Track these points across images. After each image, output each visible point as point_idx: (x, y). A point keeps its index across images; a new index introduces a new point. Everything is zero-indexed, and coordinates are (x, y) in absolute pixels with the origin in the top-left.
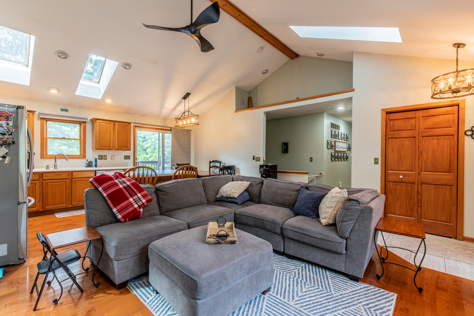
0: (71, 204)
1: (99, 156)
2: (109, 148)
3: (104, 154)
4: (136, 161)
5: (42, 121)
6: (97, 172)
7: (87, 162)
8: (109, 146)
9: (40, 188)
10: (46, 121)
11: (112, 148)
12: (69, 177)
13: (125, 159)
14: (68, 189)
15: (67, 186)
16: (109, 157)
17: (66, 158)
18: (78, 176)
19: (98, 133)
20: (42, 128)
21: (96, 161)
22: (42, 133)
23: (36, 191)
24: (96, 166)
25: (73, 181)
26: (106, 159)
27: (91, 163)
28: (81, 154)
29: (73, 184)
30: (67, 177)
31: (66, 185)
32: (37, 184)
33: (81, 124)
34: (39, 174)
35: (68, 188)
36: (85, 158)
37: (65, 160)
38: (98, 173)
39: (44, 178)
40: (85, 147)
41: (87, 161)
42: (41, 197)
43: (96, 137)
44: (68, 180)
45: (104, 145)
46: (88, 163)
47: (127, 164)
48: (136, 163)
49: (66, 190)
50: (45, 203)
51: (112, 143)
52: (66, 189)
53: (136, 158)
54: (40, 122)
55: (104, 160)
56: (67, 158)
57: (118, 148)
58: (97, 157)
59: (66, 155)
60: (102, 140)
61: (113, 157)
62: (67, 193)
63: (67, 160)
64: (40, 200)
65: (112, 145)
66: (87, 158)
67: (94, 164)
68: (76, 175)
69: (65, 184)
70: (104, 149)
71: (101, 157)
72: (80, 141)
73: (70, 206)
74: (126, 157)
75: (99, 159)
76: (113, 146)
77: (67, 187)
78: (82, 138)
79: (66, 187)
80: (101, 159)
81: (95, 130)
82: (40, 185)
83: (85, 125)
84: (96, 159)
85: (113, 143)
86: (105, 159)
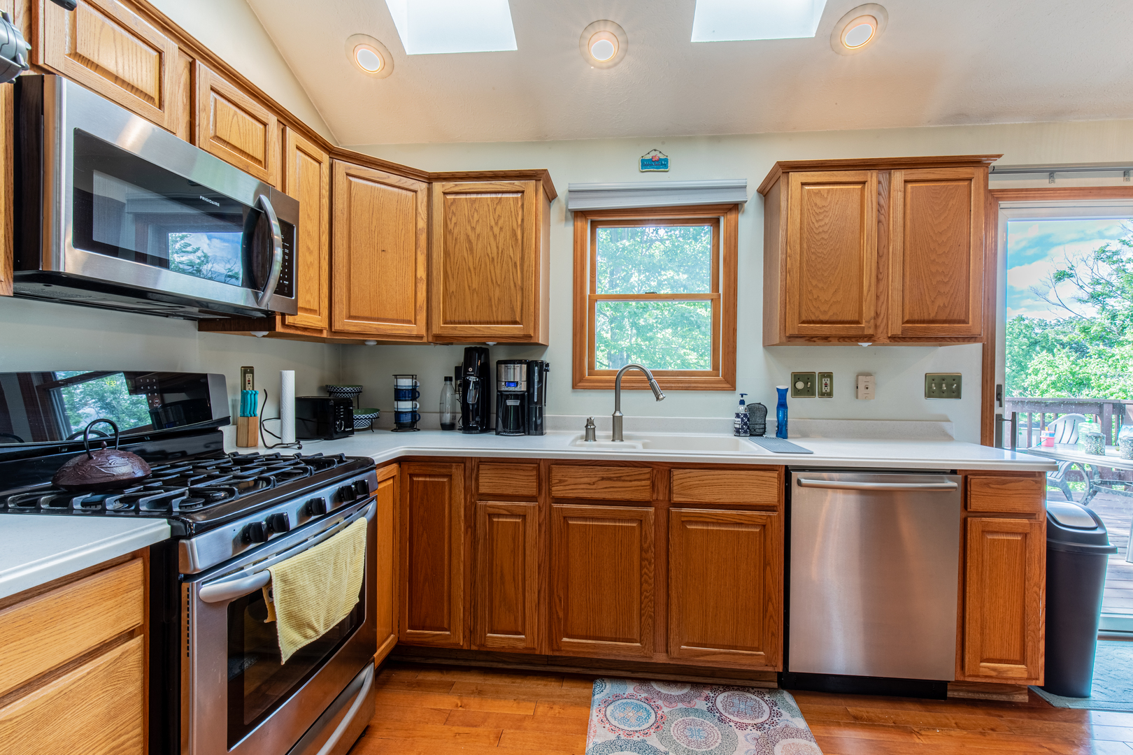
0: (663, 648)
1: (797, 377)
2: (852, 333)
3: (817, 368)
4: (997, 410)
5: (579, 224)
6: (795, 475)
7: (742, 409)
8: (856, 318)
9: (542, 540)
10: (594, 225)
11: (870, 332)
12: (655, 497)
13: (930, 394)
14: (650, 563)
15: (645, 546)
16: (841, 385)
17: (652, 387)
18: (696, 492)
19: (798, 247)
20: (579, 254)
21: (782, 405)
22: (579, 280)
23: (528, 552)
24: (782, 432)
25: (675, 522)
26: (830, 395)
27: (758, 414)
28: (715, 366)
29: (675, 539)
30: (645, 495)
31: (643, 538)
32: (529, 519)
33: (718, 221)
34: (538, 469)
35: (651, 555)
36: (733, 387)
37: (650, 396)
38: (799, 483)
39: (558, 491)
40: (735, 330)
41: (742, 402)
42: (545, 586)
43: (787, 271)
44: (652, 510)
45: (825, 313)
46: (745, 415)
47: (945, 425)
48: (1000, 418)
49: (641, 567)
50: (558, 618)
51: (869, 297)
52: (642, 559)
53: (1000, 387)
54: (569, 229)
55: (817, 399)
56: (657, 386)
57: (904, 330)
58: (785, 384)
59: (655, 373)
60: (814, 282)
61: (863, 383)
62: (646, 582)
63: (658, 399)
64: (542, 600)
65: (868, 312)
66: (740, 390)
67: (772, 418)
68: (690, 488)
69: (637, 532)
70: (826, 339)
71: (807, 384)
72: (715, 301)
73: (661, 658)
74: (939, 386)
75: (797, 392)
76: (877, 315)
77: (647, 552)
78: (721, 291)
79: (642, 549)
80: (808, 392)
81: (781, 233)
82: (540, 525)
83: (733, 223)
84: (782, 394)
85: (878, 297)
86: (822, 395)
